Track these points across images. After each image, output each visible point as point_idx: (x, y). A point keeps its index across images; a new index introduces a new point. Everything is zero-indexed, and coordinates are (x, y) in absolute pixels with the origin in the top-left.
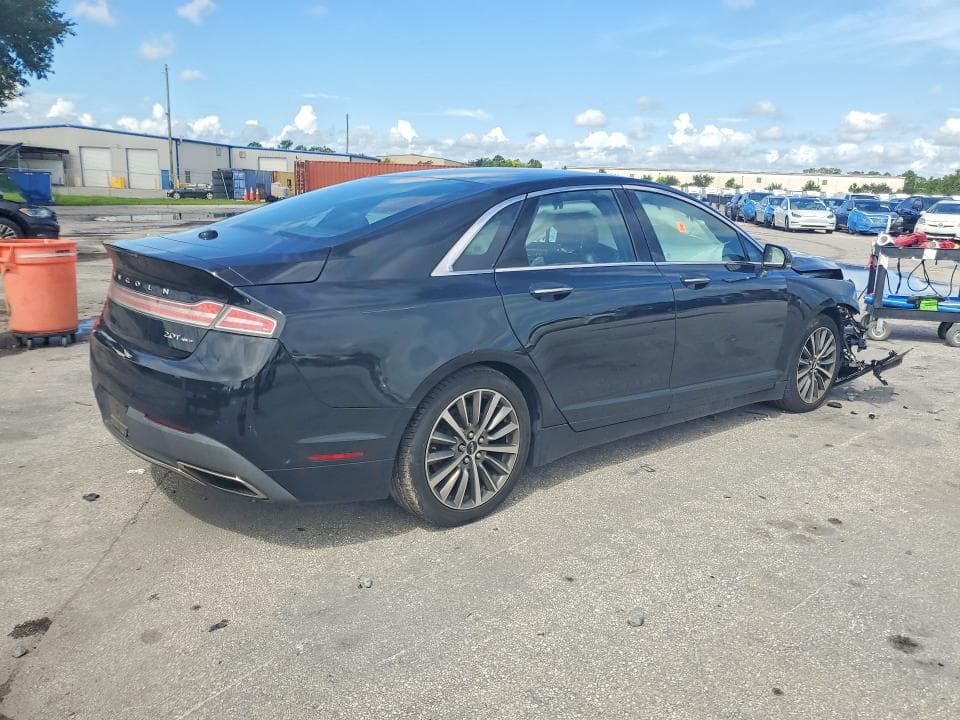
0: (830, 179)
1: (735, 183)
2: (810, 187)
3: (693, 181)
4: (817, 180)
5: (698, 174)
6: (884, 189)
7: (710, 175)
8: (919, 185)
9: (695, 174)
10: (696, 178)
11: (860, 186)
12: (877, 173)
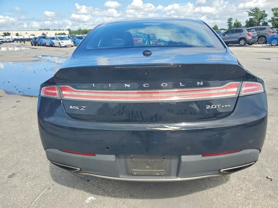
0: (49, 32)
1: (19, 34)
2: (43, 34)
3: (4, 35)
4: (45, 32)
5: (5, 32)
6: (64, 34)
7: (9, 32)
8: (73, 32)
9: (4, 32)
10: (4, 33)
11: (57, 33)
12: (60, 30)
